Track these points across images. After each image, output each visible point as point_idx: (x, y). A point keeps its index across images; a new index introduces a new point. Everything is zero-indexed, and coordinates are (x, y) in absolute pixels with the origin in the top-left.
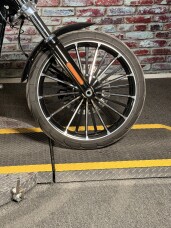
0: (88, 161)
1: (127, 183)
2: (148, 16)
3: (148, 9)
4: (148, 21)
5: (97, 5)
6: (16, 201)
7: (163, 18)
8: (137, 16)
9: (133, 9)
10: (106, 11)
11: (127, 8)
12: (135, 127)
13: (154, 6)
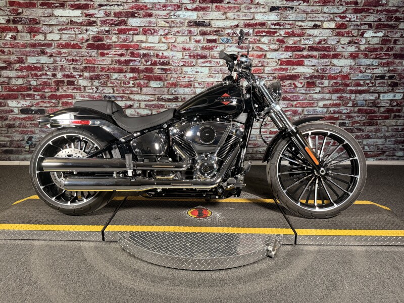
0: (321, 228)
1: (358, 248)
2: (337, 115)
3: (336, 109)
4: (337, 119)
5: (296, 107)
6: (271, 257)
7: (349, 117)
8: (328, 115)
9: (325, 110)
10: (303, 111)
11: (320, 109)
12: (357, 202)
13: (342, 108)
